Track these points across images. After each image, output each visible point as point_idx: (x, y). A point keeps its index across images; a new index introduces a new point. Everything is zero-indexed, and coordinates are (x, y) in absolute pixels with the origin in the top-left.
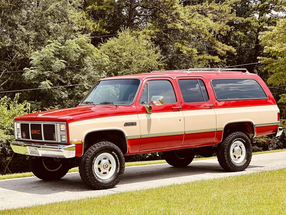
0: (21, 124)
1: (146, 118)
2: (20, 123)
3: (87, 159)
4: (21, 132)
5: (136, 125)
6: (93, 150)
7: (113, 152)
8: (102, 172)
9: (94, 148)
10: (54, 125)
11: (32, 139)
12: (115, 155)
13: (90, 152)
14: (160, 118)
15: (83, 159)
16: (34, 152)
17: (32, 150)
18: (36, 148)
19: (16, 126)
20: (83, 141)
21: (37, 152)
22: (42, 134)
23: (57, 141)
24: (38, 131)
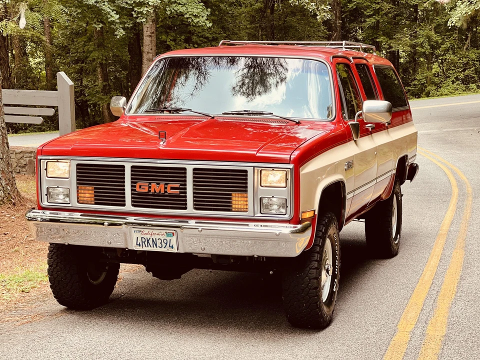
0: (78, 165)
2: (75, 163)
4: (78, 187)
10: (246, 171)
11: (133, 206)
16: (158, 242)
17: (149, 237)
18: (171, 230)
19: (46, 169)
20: (317, 213)
21: (173, 242)
22: (186, 193)
23: (250, 213)
24: (169, 187)
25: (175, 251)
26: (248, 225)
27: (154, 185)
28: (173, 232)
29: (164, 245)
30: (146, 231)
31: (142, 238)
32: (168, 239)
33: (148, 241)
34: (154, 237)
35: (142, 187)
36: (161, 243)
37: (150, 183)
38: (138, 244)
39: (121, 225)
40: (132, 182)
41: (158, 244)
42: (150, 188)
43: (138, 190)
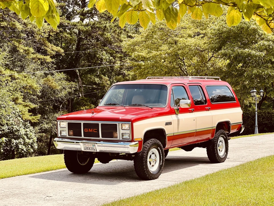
0: (68, 123)
1: (177, 119)
3: (144, 154)
4: (68, 131)
5: (171, 124)
6: (148, 146)
7: (159, 148)
8: (151, 165)
9: (148, 145)
10: (116, 125)
11: (84, 136)
12: (159, 150)
13: (146, 148)
14: (184, 119)
15: (140, 154)
16: (91, 148)
17: (88, 146)
18: (94, 144)
19: (60, 125)
20: (143, 139)
21: (95, 148)
22: (99, 132)
23: (118, 139)
24: (94, 130)
25: (96, 151)
26: (118, 143)
27: (89, 129)
29: (92, 149)
30: (87, 145)
32: (93, 147)
33: (87, 148)
34: (89, 146)
37: (88, 129)
38: (85, 149)
39: (79, 143)
40: (83, 129)
41: (91, 149)
42: (88, 130)
43: (85, 131)
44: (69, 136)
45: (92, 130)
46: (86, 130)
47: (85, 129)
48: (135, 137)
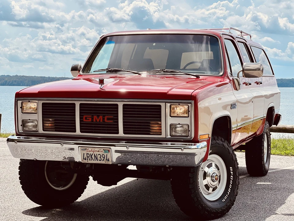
2: (41, 102)
4: (43, 120)
11: (81, 132)
17: (92, 153)
19: (21, 108)
20: (210, 136)
21: (109, 157)
22: (118, 122)
23: (163, 136)
24: (106, 118)
25: (111, 163)
27: (95, 117)
28: (109, 149)
30: (90, 149)
31: (87, 154)
32: (105, 154)
33: (91, 156)
34: (95, 153)
35: (87, 118)
36: (100, 157)
37: (93, 116)
38: (84, 158)
40: (80, 115)
41: (99, 158)
42: (92, 119)
43: (84, 120)
44: (43, 130)
45: (101, 117)
46: (86, 118)
47: (85, 116)
48: (200, 133)
